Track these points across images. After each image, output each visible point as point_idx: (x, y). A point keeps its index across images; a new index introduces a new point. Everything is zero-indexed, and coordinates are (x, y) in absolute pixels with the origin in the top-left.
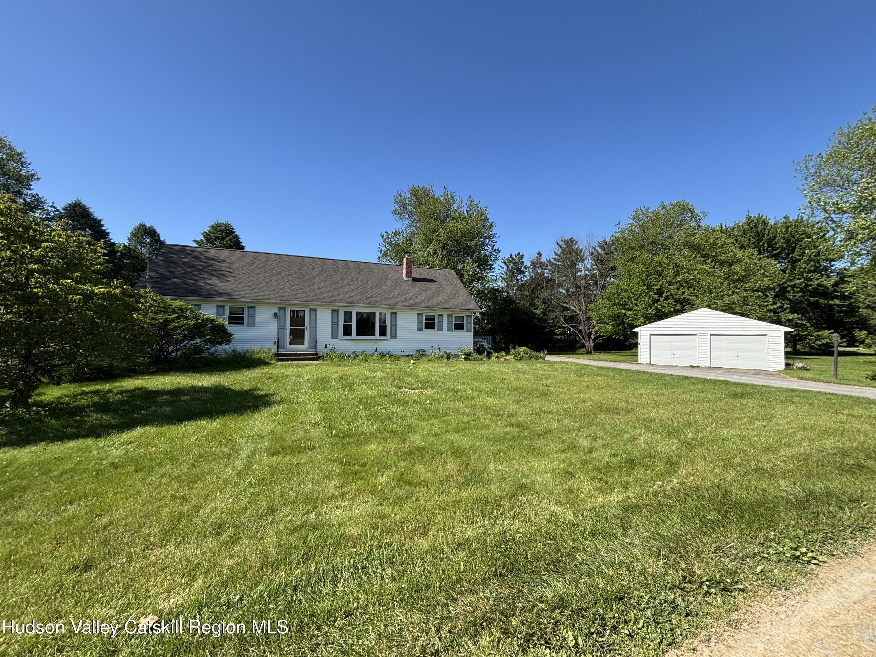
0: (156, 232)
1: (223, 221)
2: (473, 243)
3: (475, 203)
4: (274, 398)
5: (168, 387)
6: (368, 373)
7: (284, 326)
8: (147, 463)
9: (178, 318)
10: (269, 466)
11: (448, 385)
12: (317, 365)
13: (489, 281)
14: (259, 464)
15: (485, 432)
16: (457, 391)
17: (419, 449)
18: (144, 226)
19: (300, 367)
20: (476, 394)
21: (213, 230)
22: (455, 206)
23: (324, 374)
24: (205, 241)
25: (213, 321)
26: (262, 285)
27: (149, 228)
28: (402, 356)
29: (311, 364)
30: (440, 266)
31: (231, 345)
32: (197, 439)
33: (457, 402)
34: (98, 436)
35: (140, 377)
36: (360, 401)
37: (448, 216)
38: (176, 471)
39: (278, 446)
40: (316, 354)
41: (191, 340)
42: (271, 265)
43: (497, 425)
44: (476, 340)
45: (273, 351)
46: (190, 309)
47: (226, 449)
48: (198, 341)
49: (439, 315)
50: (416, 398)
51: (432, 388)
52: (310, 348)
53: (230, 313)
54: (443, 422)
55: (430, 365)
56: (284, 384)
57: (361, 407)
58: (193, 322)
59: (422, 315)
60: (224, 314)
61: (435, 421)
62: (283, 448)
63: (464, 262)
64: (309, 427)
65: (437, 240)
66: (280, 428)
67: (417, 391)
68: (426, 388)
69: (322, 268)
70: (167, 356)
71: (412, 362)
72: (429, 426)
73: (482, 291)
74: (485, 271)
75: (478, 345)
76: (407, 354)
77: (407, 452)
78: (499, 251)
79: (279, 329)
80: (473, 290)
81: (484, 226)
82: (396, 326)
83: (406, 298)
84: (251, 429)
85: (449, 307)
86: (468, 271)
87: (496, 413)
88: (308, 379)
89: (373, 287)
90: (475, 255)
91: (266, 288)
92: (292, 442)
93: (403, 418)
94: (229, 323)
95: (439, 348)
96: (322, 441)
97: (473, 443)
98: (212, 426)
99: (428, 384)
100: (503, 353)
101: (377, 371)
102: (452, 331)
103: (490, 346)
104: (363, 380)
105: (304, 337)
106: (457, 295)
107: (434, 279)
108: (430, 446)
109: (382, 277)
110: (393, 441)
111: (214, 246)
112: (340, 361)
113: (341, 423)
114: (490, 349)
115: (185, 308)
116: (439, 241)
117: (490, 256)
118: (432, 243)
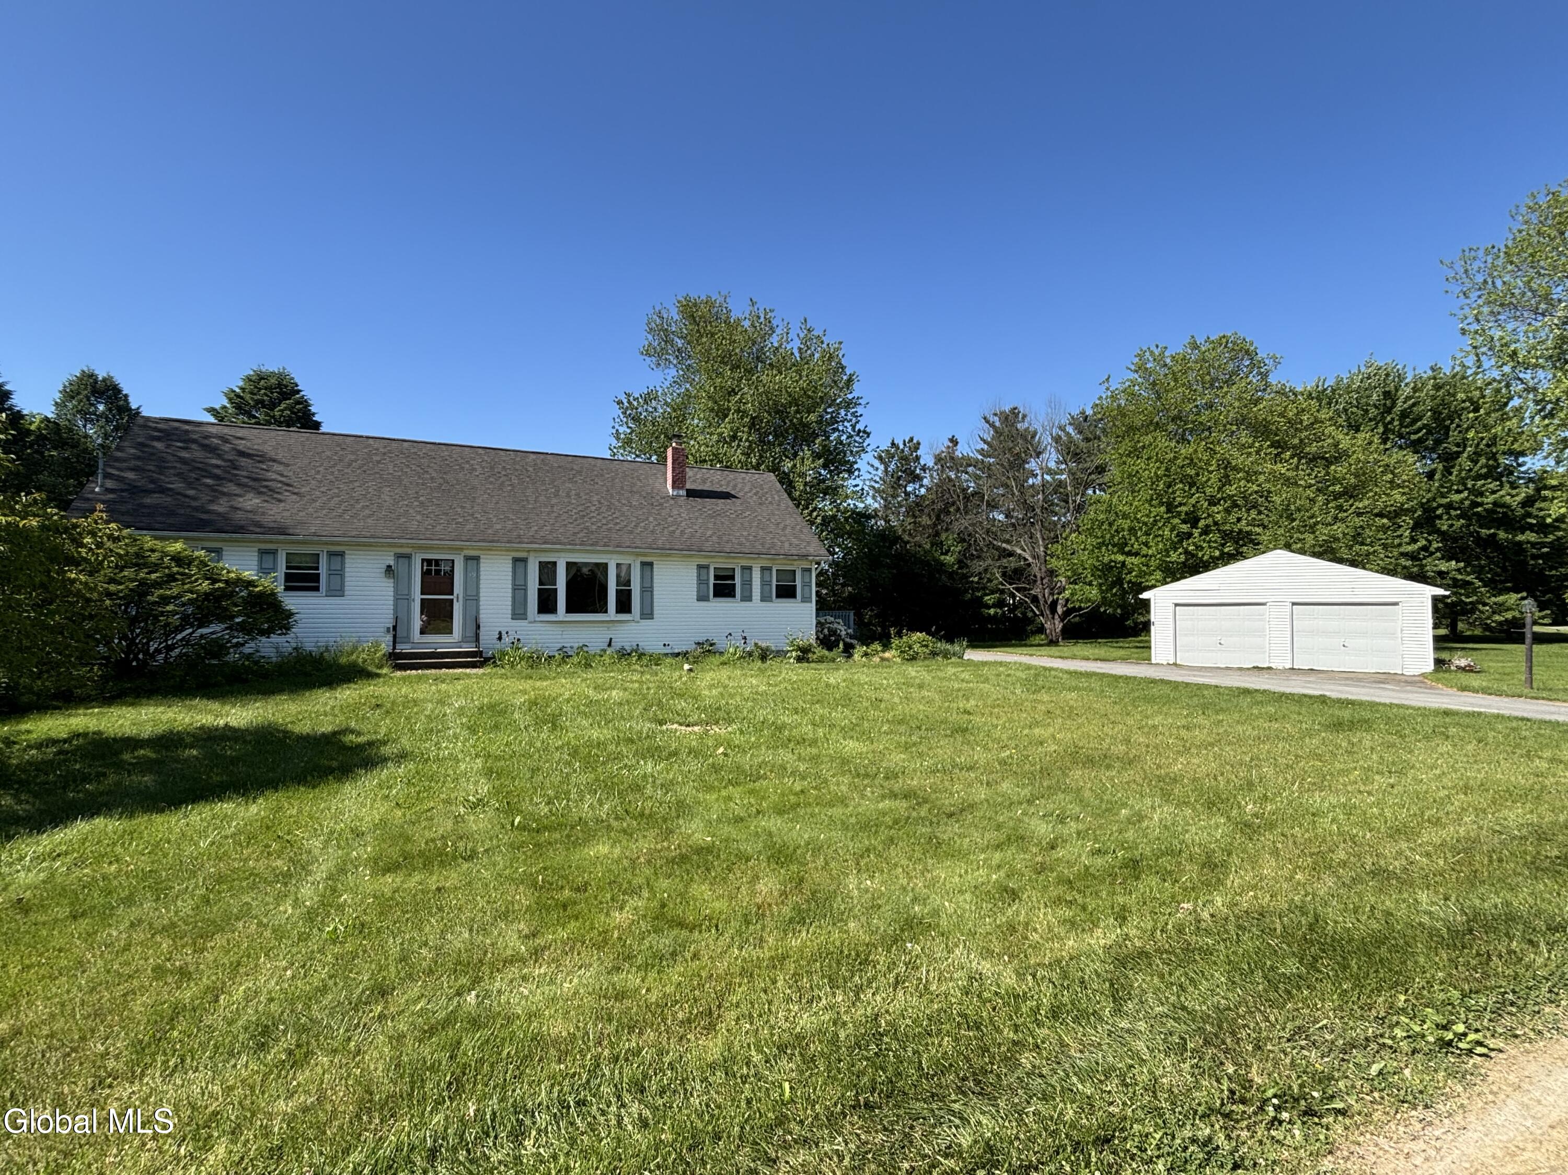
0: (120, 391)
1: (272, 367)
2: (813, 417)
3: (815, 333)
4: (386, 750)
5: (147, 732)
6: (591, 693)
7: (409, 594)
8: (98, 899)
9: (172, 578)
10: (375, 897)
11: (761, 714)
12: (480, 677)
13: (847, 497)
14: (354, 891)
15: (838, 812)
16: (781, 728)
17: (700, 850)
18: (92, 376)
19: (443, 682)
20: (820, 732)
21: (249, 387)
22: (775, 340)
23: (496, 697)
24: (231, 411)
25: (250, 583)
26: (359, 506)
27: (104, 380)
28: (666, 655)
29: (469, 676)
30: (745, 465)
31: (290, 637)
32: (213, 843)
33: (780, 751)
36: (575, 753)
37: (759, 359)
38: (166, 915)
39: (394, 853)
40: (479, 654)
41: (199, 627)
42: (378, 462)
43: (863, 797)
44: (822, 620)
45: (385, 647)
46: (197, 558)
47: (279, 863)
48: (215, 629)
49: (744, 568)
50: (694, 743)
51: (730, 721)
52: (464, 640)
53: (288, 568)
54: (751, 792)
55: (724, 674)
56: (408, 718)
57: (577, 765)
58: (205, 586)
59: (707, 567)
60: (274, 569)
61: (735, 792)
62: (406, 856)
63: (795, 455)
64: (462, 810)
65: (738, 411)
66: (399, 813)
67: (696, 729)
68: (717, 723)
69: (492, 468)
70: (144, 663)
71: (686, 667)
72: (721, 802)
73: (834, 517)
74: (838, 475)
75: (826, 631)
76: (676, 651)
77: (674, 859)
78: (868, 434)
79: (396, 600)
80: (815, 514)
81: (835, 382)
82: (652, 592)
83: (674, 532)
84: (335, 817)
85: (764, 551)
86: (803, 475)
87: (862, 771)
88: (461, 708)
89: (604, 509)
90: (817, 441)
91: (367, 512)
92: (426, 843)
93: (667, 787)
94: (287, 589)
95: (745, 638)
96: (491, 839)
97: (814, 834)
98: (248, 814)
99: (721, 714)
100: (877, 646)
101: (612, 688)
102: (771, 601)
103: (850, 631)
104: (582, 708)
105: (451, 617)
106: (781, 526)
107: (733, 492)
108: (724, 844)
109: (622, 488)
110: (645, 837)
111: (253, 421)
112: (532, 667)
113: (532, 799)
114: (851, 637)
115: (187, 557)
116: (744, 413)
117: (849, 444)
118: (726, 416)
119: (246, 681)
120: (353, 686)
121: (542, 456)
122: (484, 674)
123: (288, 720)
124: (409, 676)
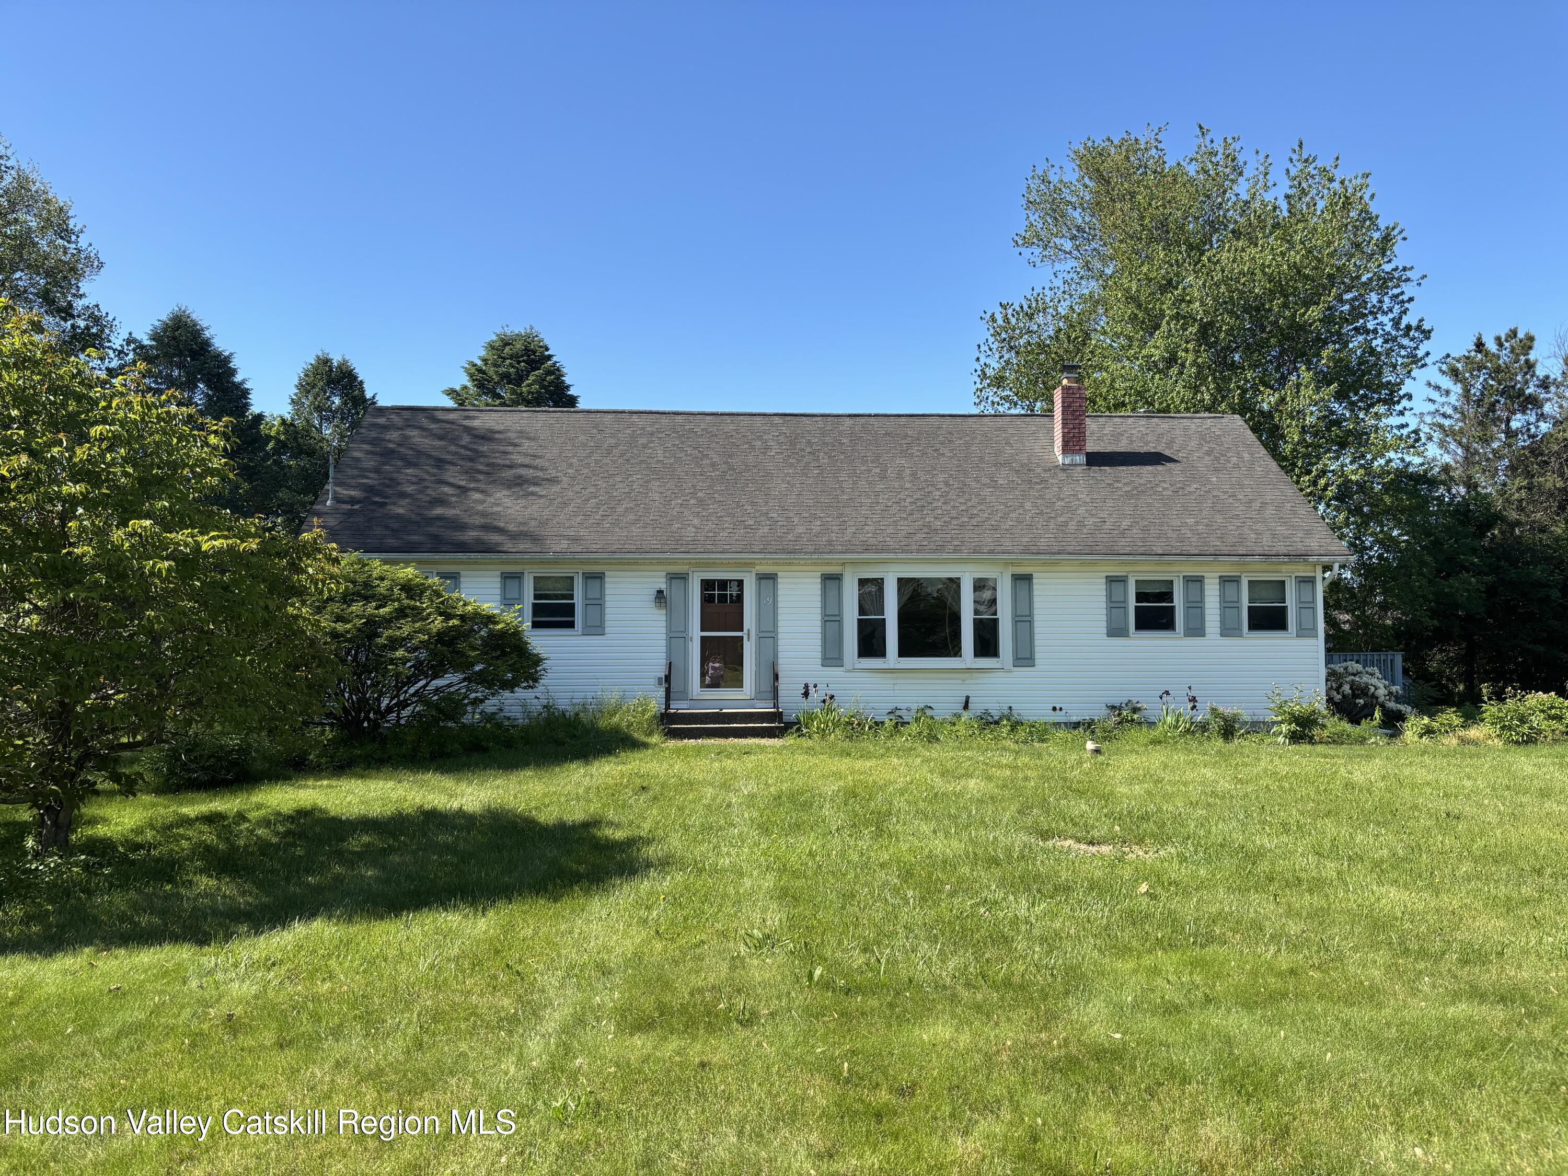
0: (356, 378)
1: (517, 328)
2: (1314, 312)
3: (1319, 163)
4: (651, 852)
6: (938, 782)
7: (685, 630)
8: (306, 1026)
9: (401, 613)
10: (617, 1065)
11: (1219, 829)
12: (779, 751)
13: (1386, 448)
14: (593, 1054)
15: (1360, 1015)
16: (1255, 857)
17: (1101, 1054)
18: (326, 362)
19: (729, 756)
20: (1330, 869)
21: (492, 357)
22: (1242, 189)
23: (800, 782)
24: (473, 390)
25: (490, 619)
26: (620, 509)
27: (339, 367)
28: (1057, 725)
29: (762, 749)
30: (1195, 407)
31: (540, 688)
32: (432, 967)
33: (1253, 896)
34: (202, 939)
35: (310, 783)
36: (907, 875)
37: (1214, 226)
38: (374, 1057)
39: (648, 1003)
40: (777, 716)
41: (435, 676)
42: (645, 446)
43: (1414, 992)
44: (1339, 668)
45: (656, 705)
46: (430, 586)
47: (506, 1002)
48: (450, 679)
49: (1188, 580)
50: (1098, 873)
51: (1162, 839)
52: (759, 695)
53: (536, 597)
54: (1195, 964)
55: (1156, 759)
56: (681, 809)
57: (910, 893)
58: (438, 624)
59: (1123, 580)
60: (520, 600)
61: (1168, 961)
62: (663, 1009)
63: (1283, 380)
64: (743, 949)
65: (1177, 317)
66: (659, 946)
67: (1105, 849)
68: (1140, 841)
69: (793, 444)
70: (375, 725)
71: (1090, 745)
72: (1142, 978)
73: (1361, 486)
74: (1367, 410)
75: (1346, 688)
76: (1074, 719)
77: (1057, 1060)
78: (1427, 334)
79: (670, 639)
80: (1322, 482)
81: (1358, 246)
82: (1031, 622)
83: (1066, 524)
84: (577, 944)
85: (1225, 550)
86: (1299, 414)
87: (1414, 946)
88: (752, 796)
89: (951, 494)
90: (1325, 354)
91: (631, 517)
92: (692, 994)
93: (1050, 941)
94: (536, 625)
95: (1194, 699)
96: (779, 998)
97: (1315, 1049)
98: (476, 932)
99: (1151, 826)
100: (1451, 716)
101: (968, 775)
102: (1241, 636)
103: (1395, 688)
104: (922, 805)
105: (742, 666)
106: (1256, 505)
107: (1167, 453)
108: (1143, 1049)
109: (981, 459)
110: (1009, 1019)
111: (498, 402)
112: (850, 738)
113: (840, 943)
114: (1398, 699)
115: (417, 585)
116: (1185, 319)
117: (1388, 353)
118: (1157, 327)
119: (485, 750)
120: (611, 758)
121: (863, 420)
122: (784, 747)
123: (533, 804)
124: (685, 748)
